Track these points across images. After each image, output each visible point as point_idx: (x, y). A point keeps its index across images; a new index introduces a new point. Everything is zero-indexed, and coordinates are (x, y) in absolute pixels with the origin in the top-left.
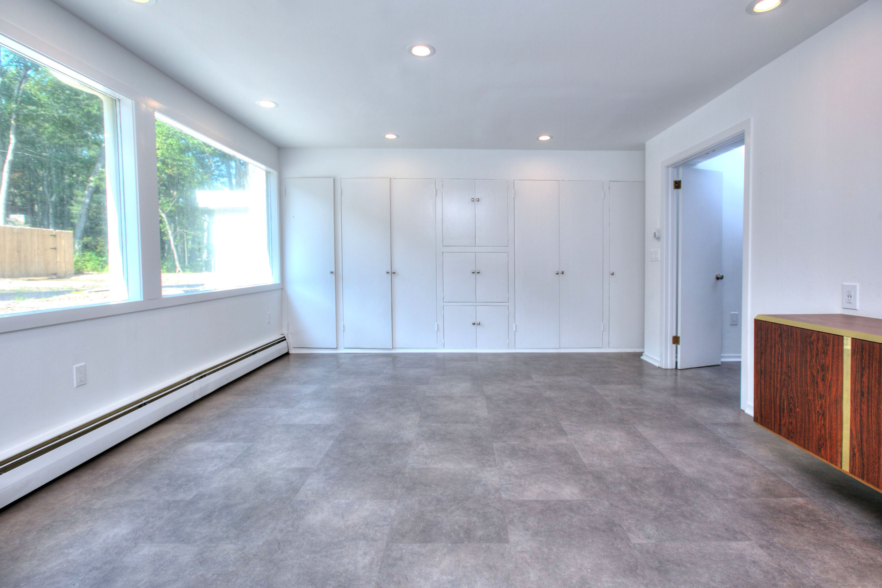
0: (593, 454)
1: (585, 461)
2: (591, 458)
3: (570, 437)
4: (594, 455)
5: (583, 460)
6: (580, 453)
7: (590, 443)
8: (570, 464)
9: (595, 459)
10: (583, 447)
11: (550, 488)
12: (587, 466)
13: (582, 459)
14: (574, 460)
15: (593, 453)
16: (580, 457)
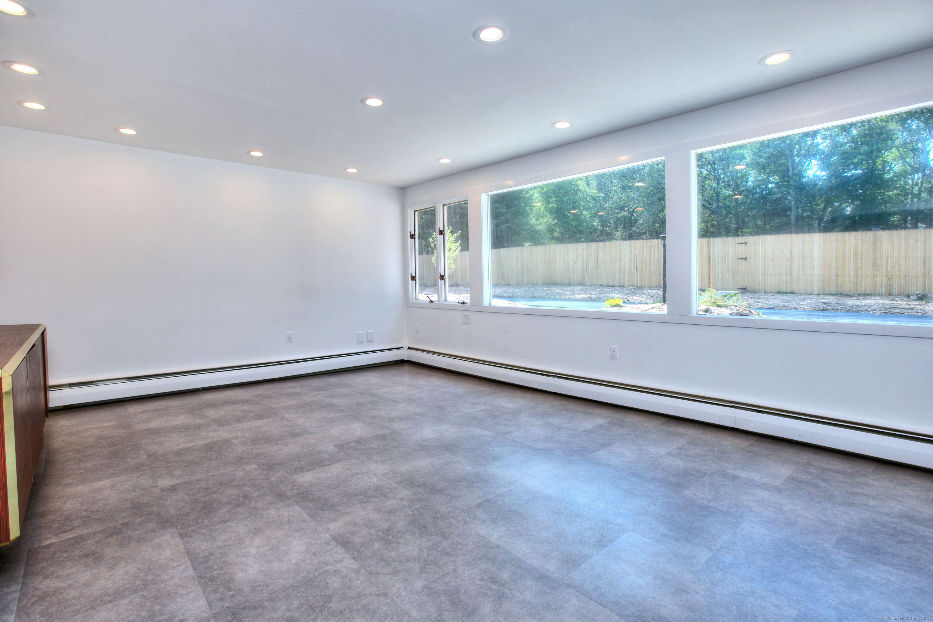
0: (289, 520)
1: (297, 509)
2: (291, 513)
3: (327, 536)
4: (287, 519)
5: (299, 508)
6: (306, 516)
7: (296, 535)
8: (313, 499)
9: (286, 515)
10: (303, 527)
11: (323, 475)
12: (295, 503)
13: (302, 509)
14: (310, 505)
15: (289, 522)
16: (304, 511)
